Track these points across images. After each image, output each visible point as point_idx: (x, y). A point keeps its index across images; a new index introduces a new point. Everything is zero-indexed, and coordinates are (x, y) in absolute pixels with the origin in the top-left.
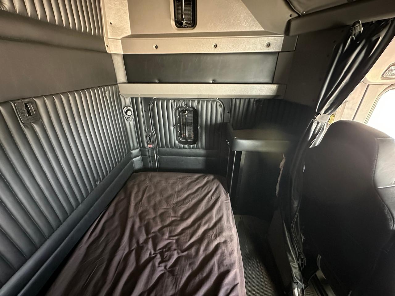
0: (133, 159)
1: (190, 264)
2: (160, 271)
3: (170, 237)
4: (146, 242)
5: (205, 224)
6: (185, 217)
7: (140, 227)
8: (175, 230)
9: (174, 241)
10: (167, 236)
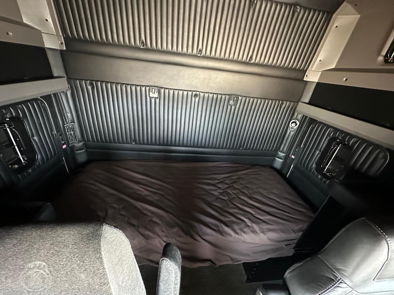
0: (276, 158)
1: (224, 206)
2: (216, 193)
3: (235, 193)
4: (227, 184)
5: (255, 211)
6: (253, 199)
7: (232, 179)
8: (240, 195)
9: (233, 196)
10: (235, 192)
